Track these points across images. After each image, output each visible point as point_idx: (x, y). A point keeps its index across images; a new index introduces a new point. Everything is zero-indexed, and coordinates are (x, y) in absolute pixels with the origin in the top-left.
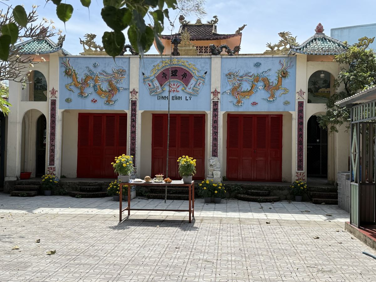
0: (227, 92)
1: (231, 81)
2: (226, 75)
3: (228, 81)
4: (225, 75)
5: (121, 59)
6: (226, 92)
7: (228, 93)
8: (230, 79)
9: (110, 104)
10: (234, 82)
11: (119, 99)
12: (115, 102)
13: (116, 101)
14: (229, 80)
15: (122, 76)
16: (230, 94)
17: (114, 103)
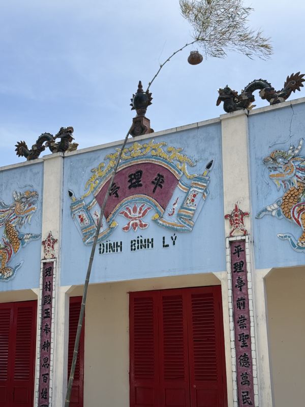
0: (269, 209)
1: (277, 175)
2: (265, 161)
3: (271, 177)
4: (260, 162)
5: (29, 169)
6: (266, 210)
7: (274, 213)
8: (275, 169)
9: (5, 277)
10: (288, 177)
11: (22, 262)
12: (14, 271)
13: (16, 268)
14: (273, 173)
15: (30, 208)
16: (279, 214)
17: (13, 275)
